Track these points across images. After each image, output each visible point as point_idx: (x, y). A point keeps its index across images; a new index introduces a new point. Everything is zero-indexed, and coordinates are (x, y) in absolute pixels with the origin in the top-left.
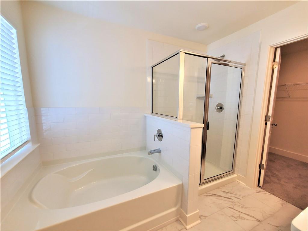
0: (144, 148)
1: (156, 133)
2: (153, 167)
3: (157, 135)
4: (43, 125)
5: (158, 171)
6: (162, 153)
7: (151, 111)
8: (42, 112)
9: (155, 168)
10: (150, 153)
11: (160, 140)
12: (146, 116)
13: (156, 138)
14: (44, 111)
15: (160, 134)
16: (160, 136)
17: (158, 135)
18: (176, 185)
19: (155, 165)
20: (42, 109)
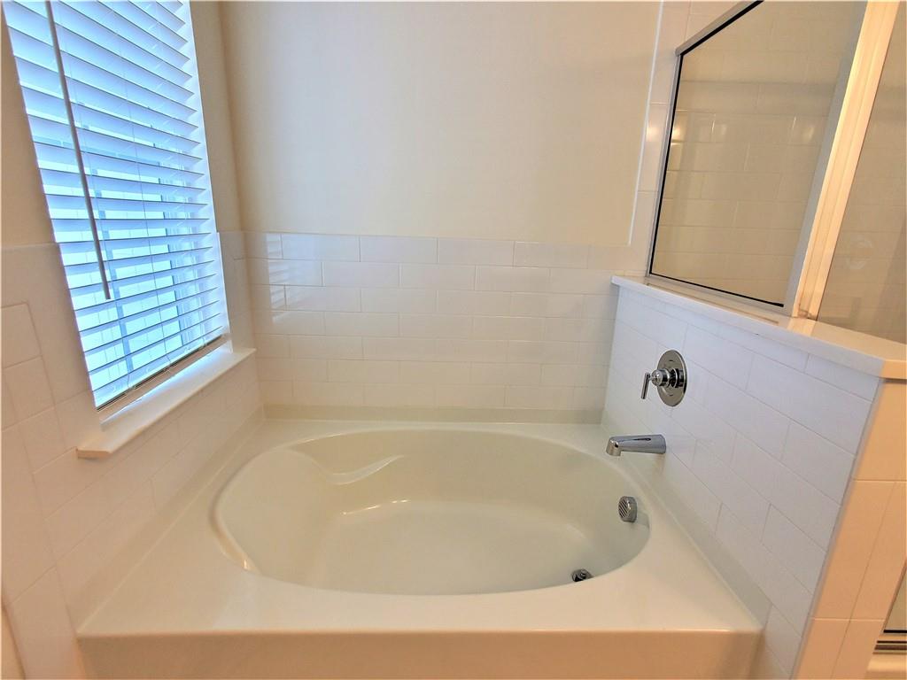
0: (592, 416)
1: (652, 366)
2: (623, 504)
3: (659, 375)
4: (273, 290)
5: (639, 525)
6: (669, 454)
7: (644, 267)
8: (270, 249)
9: (628, 511)
10: (617, 447)
11: (673, 401)
12: (618, 286)
13: (652, 387)
14: (273, 244)
15: (672, 373)
16: (673, 380)
17: (665, 379)
18: (725, 629)
19: (632, 500)
20: (270, 238)
